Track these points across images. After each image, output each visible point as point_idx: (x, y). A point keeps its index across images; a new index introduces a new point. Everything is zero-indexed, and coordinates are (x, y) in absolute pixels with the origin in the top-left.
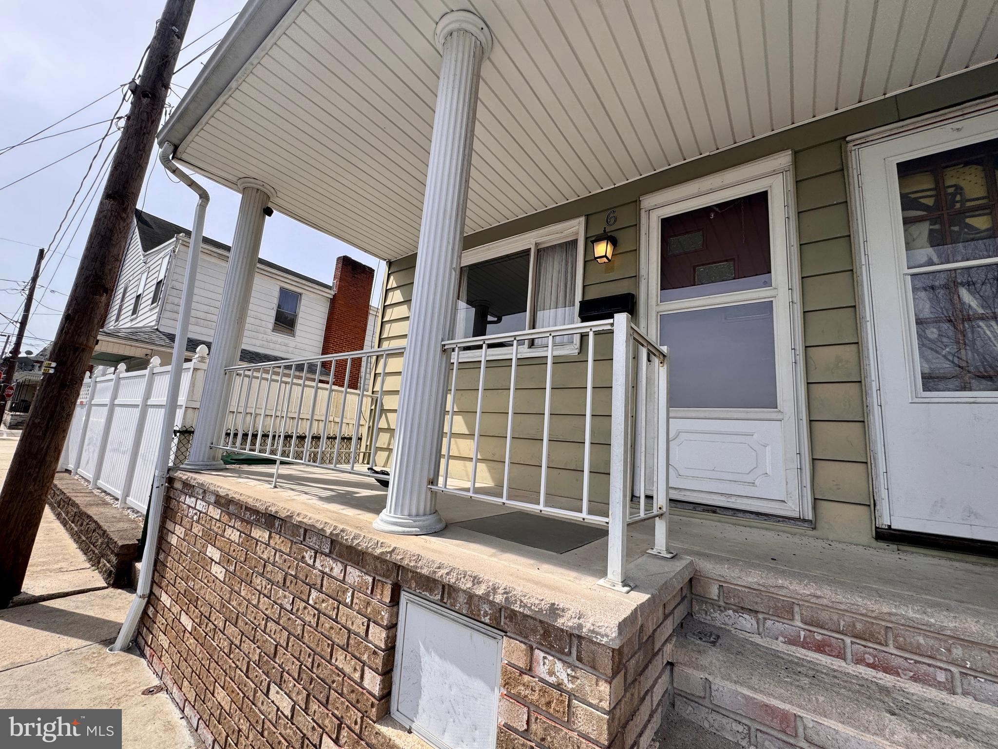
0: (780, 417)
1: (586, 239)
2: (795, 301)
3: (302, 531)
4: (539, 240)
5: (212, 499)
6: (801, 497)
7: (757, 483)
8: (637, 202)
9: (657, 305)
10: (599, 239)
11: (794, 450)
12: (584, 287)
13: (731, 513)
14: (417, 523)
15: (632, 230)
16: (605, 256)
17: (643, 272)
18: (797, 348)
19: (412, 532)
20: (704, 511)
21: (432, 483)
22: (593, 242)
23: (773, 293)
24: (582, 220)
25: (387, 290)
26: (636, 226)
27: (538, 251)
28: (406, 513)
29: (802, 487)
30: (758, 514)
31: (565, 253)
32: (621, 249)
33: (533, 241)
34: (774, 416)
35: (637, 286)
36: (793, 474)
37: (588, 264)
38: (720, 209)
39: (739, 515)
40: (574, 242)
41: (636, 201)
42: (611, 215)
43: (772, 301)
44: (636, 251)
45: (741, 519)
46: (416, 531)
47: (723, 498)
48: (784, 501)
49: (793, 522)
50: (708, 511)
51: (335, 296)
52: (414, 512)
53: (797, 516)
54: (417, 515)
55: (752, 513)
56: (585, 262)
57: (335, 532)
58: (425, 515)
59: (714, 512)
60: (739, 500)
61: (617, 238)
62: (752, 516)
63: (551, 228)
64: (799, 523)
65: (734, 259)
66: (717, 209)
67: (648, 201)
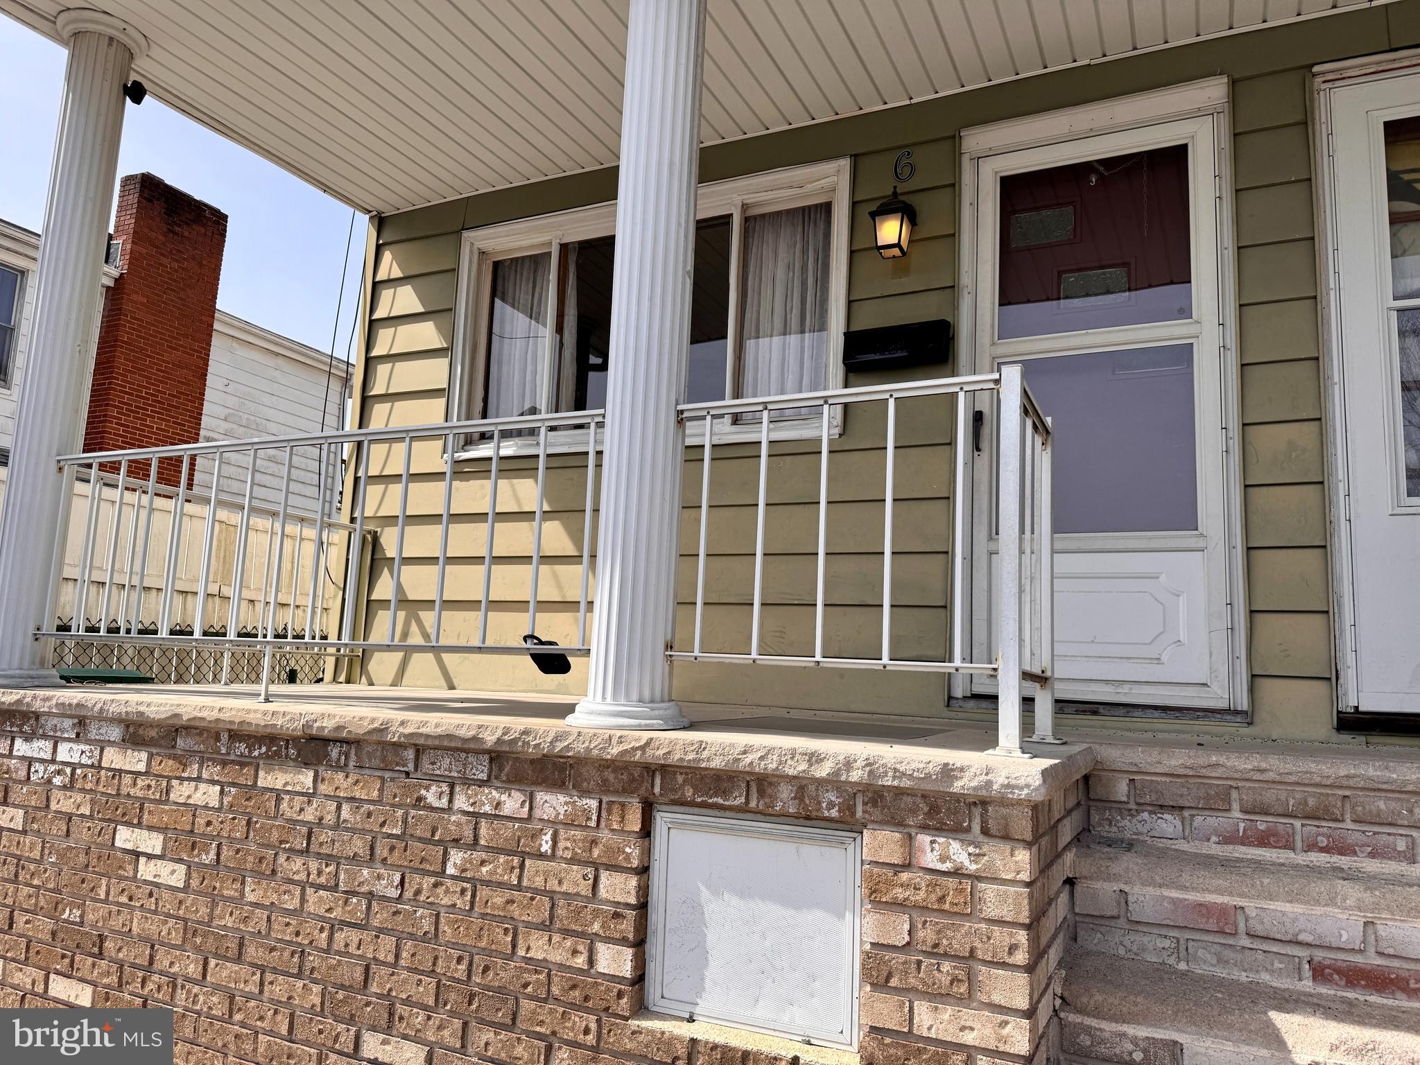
0: (1201, 544)
1: (854, 205)
2: (1229, 346)
3: (410, 754)
4: (751, 199)
5: (115, 733)
6: (1232, 674)
7: (1164, 658)
8: (954, 140)
9: (993, 344)
10: (885, 210)
11: (1222, 599)
12: (850, 303)
13: (1122, 711)
14: (657, 712)
15: (944, 196)
16: (898, 245)
17: (966, 279)
18: (1230, 427)
19: (653, 725)
20: (1077, 712)
21: (671, 647)
22: (874, 215)
23: (1193, 330)
24: (845, 164)
25: (375, 285)
26: (954, 187)
27: (747, 220)
28: (635, 696)
29: (1232, 658)
30: (1165, 709)
31: (800, 229)
32: (924, 232)
33: (738, 200)
34: (1193, 543)
35: (955, 306)
36: (1221, 639)
37: (855, 255)
38: (1107, 169)
39: (1136, 714)
40: (827, 208)
41: (954, 137)
42: (904, 161)
43: (1192, 344)
44: (953, 237)
45: (1139, 722)
46: (658, 724)
47: (1109, 688)
48: (1205, 685)
49: (1219, 716)
50: (1084, 712)
51: (119, 280)
52: (647, 695)
53: (1223, 704)
54: (652, 701)
55: (1156, 708)
56: (852, 253)
57: (506, 738)
58: (662, 701)
59: (1095, 713)
60: (1137, 689)
61: (917, 208)
62: (1156, 713)
63: (777, 176)
64: (1229, 717)
65: (1129, 264)
66: (1102, 169)
67: (976, 140)
